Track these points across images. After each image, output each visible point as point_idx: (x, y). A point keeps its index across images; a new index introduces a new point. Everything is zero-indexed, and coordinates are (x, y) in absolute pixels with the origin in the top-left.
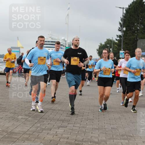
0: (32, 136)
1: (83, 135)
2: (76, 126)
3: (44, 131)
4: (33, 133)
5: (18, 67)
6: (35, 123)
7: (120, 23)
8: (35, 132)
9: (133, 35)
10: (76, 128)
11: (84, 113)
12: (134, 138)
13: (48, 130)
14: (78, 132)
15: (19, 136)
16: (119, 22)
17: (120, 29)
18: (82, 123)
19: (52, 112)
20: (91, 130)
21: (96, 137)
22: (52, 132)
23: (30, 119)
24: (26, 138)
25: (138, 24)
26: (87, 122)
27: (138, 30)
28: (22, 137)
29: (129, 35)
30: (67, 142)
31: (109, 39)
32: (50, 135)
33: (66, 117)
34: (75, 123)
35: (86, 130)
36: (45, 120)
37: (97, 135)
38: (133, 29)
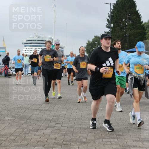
0: (18, 138)
1: (71, 135)
2: (64, 126)
3: (31, 132)
4: (20, 135)
5: (4, 68)
6: (22, 124)
7: (108, 20)
8: (22, 134)
9: (121, 31)
10: (64, 128)
11: (72, 113)
12: (123, 136)
13: (36, 131)
14: (66, 132)
15: (5, 138)
16: (107, 18)
17: (108, 26)
18: (70, 123)
19: (40, 112)
20: (79, 130)
21: (85, 137)
22: (39, 133)
23: (16, 120)
24: (13, 140)
25: (126, 19)
26: (75, 121)
27: (126, 26)
28: (9, 138)
29: (117, 31)
30: (54, 143)
31: (97, 36)
32: (37, 136)
33: (54, 116)
34: (62, 123)
35: (74, 130)
36: (32, 121)
37: (86, 135)
38: (121, 26)
